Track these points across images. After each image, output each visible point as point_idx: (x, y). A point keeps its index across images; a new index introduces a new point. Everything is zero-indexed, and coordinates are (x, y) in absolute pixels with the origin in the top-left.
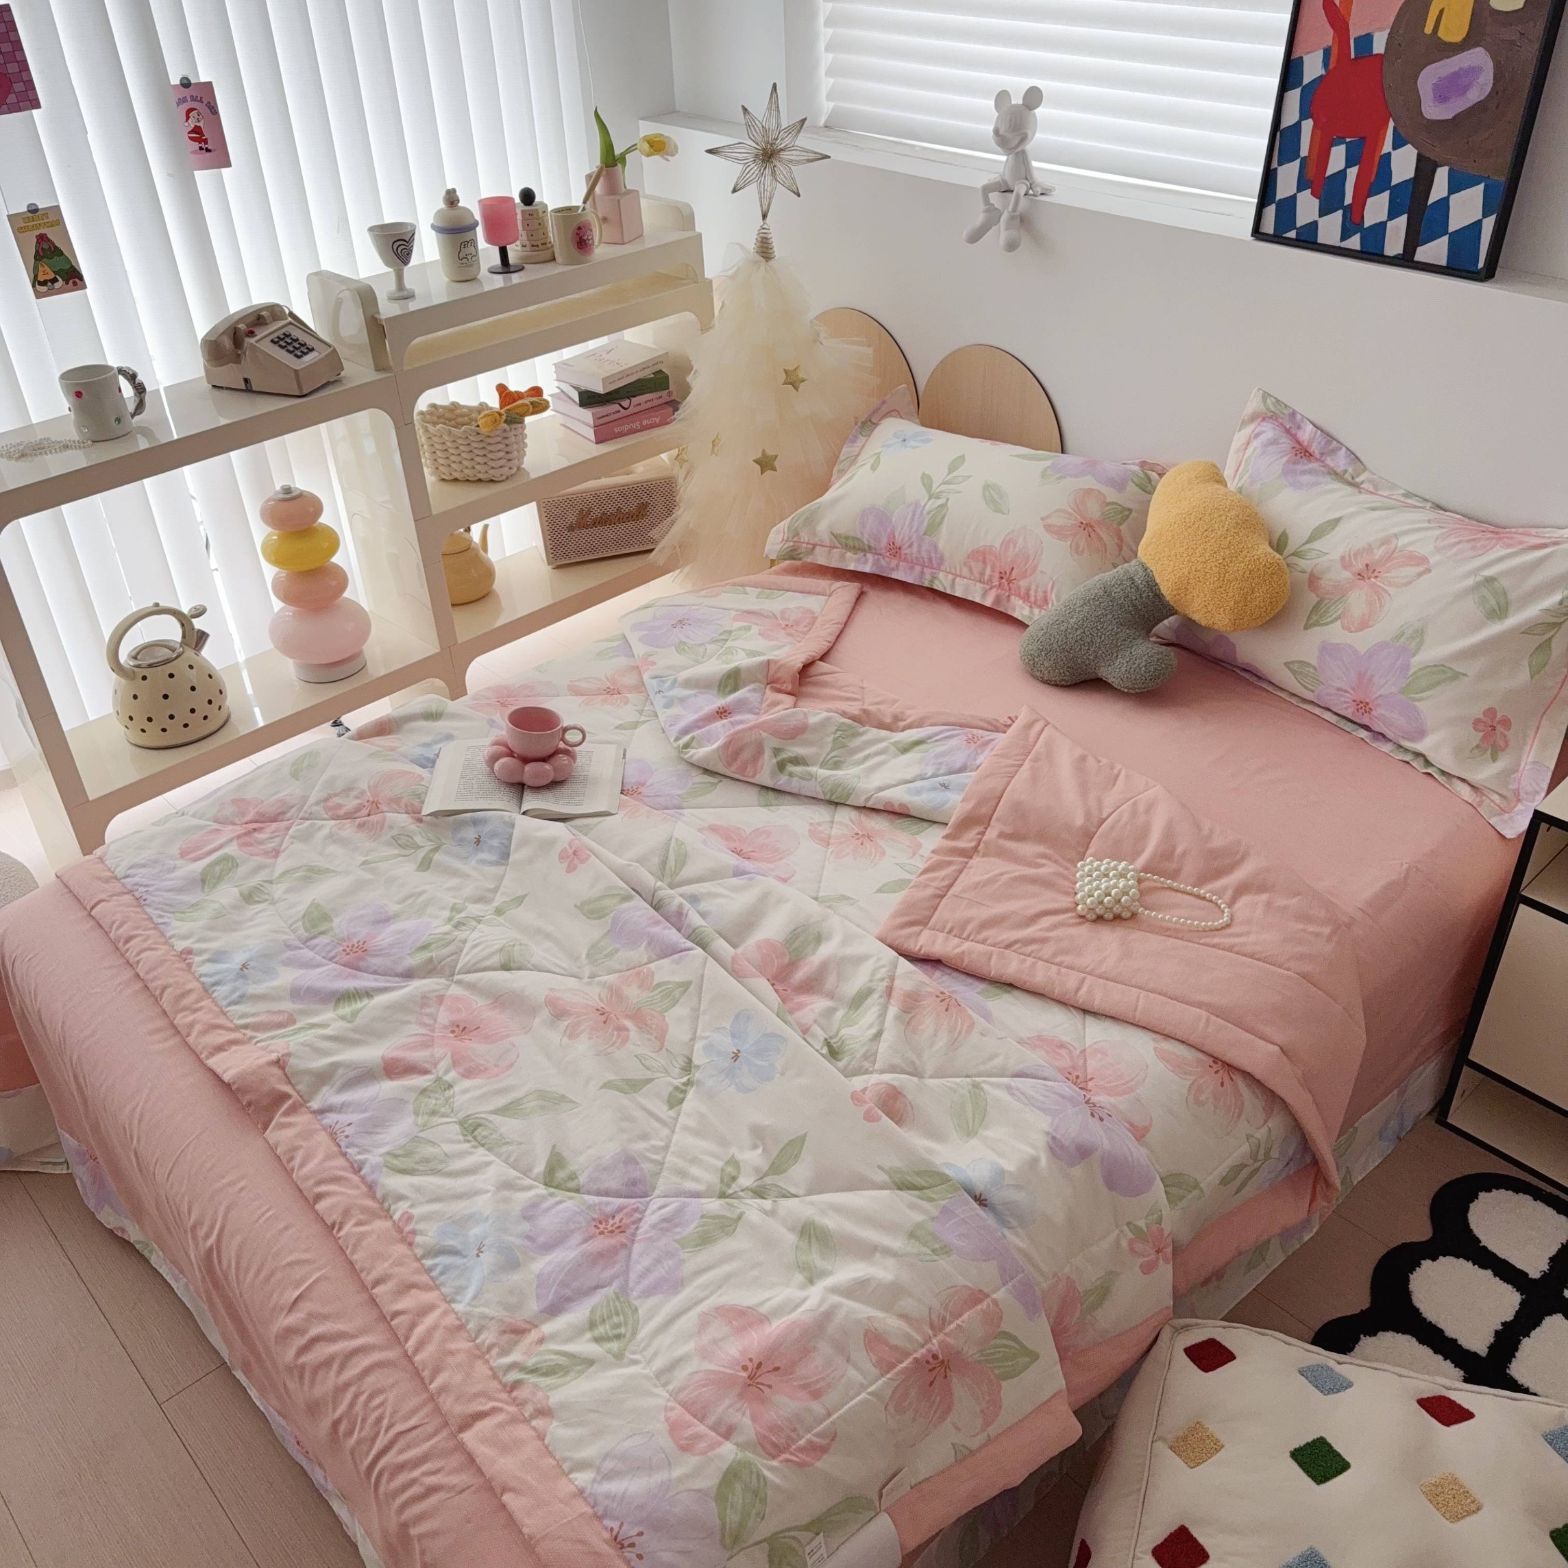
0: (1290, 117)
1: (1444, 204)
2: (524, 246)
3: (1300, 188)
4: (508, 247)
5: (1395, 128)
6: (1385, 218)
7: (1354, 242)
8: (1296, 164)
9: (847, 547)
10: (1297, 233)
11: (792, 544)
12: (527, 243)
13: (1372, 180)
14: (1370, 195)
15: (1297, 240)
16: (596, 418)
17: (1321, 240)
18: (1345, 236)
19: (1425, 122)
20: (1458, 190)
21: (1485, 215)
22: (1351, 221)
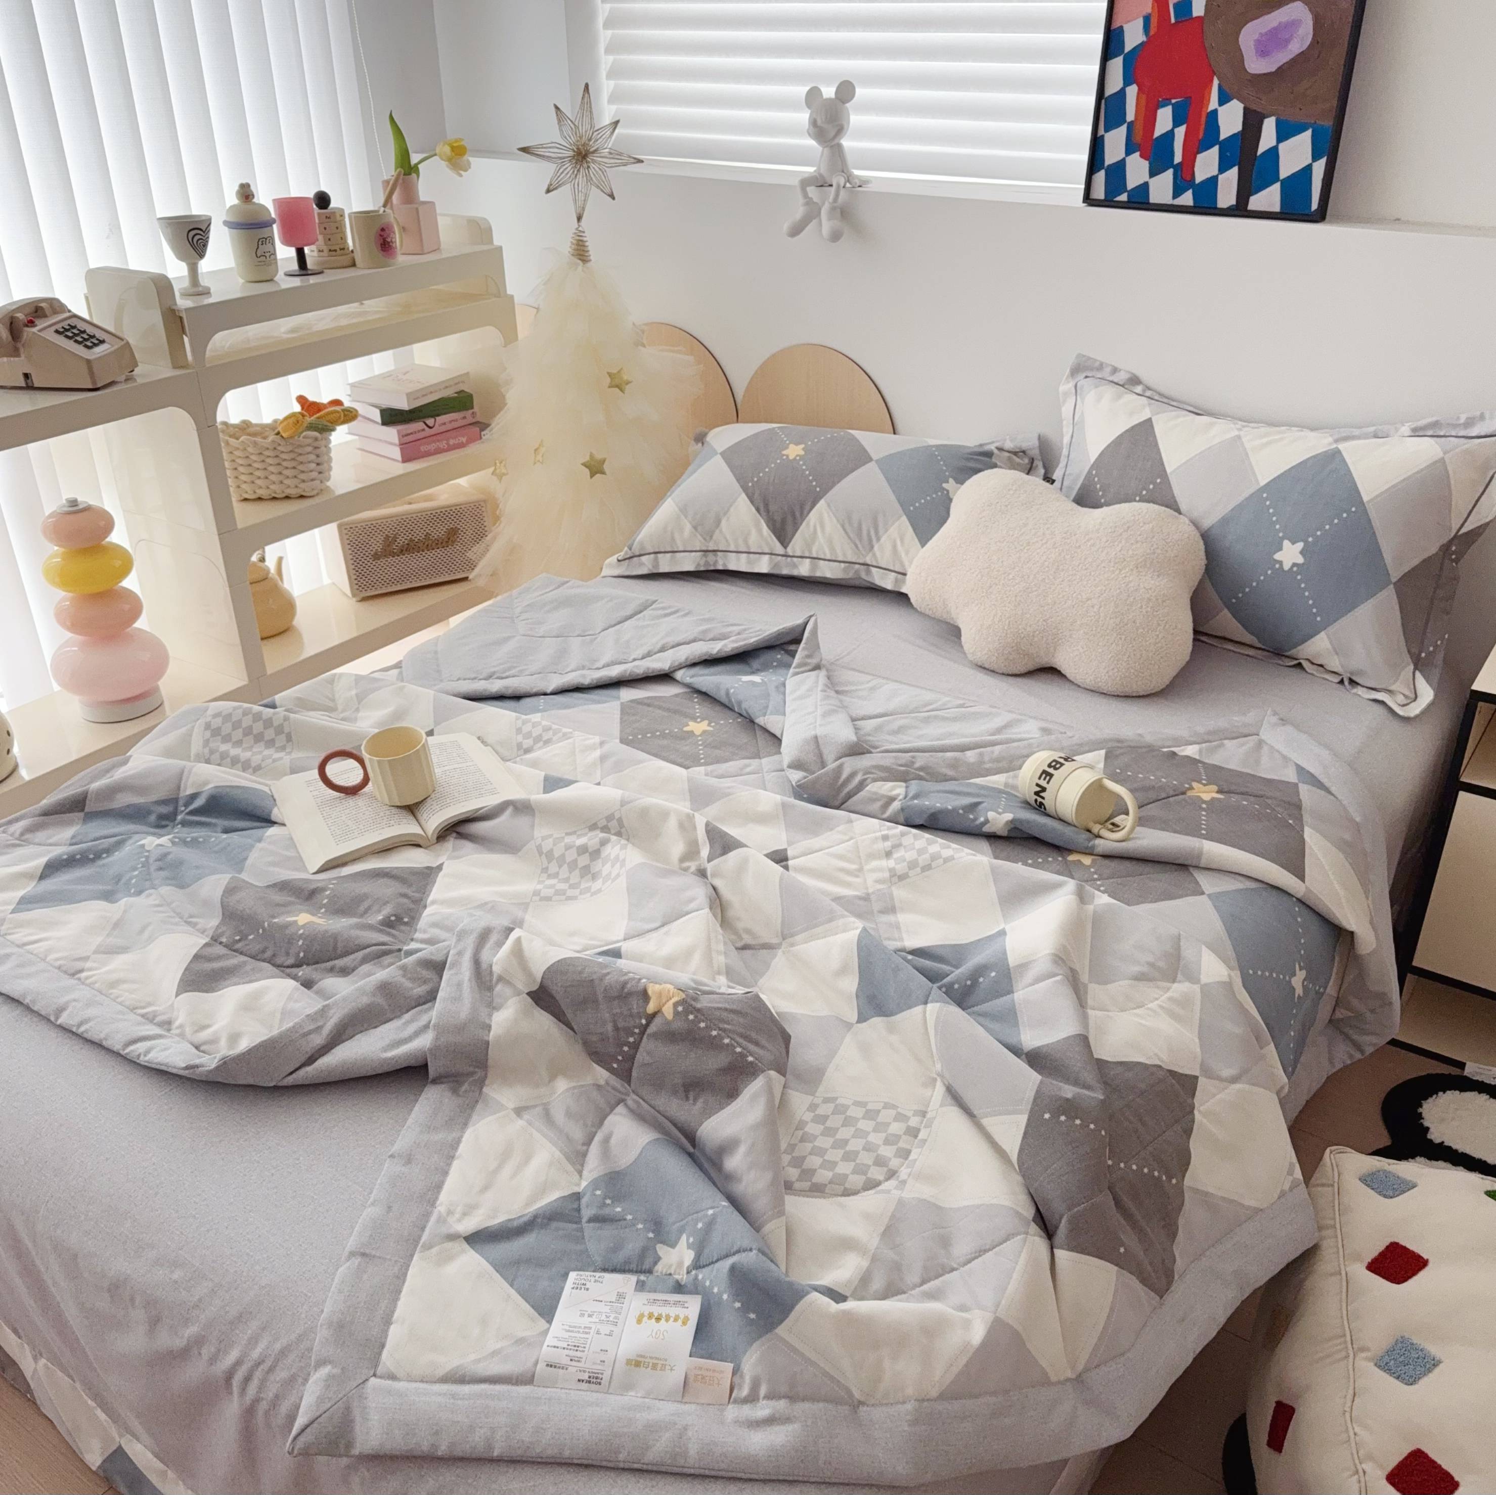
0: (1114, 84)
1: (1273, 153)
2: (320, 251)
3: (1129, 152)
4: (307, 250)
5: (1220, 87)
6: (1215, 172)
7: (1187, 199)
8: (1124, 128)
10: (1129, 196)
12: (325, 248)
13: (1200, 137)
14: (1199, 152)
15: (1128, 202)
16: (402, 436)
17: (1154, 198)
18: (1177, 192)
19: (1249, 78)
20: (1287, 138)
21: (1315, 158)
22: (1182, 178)
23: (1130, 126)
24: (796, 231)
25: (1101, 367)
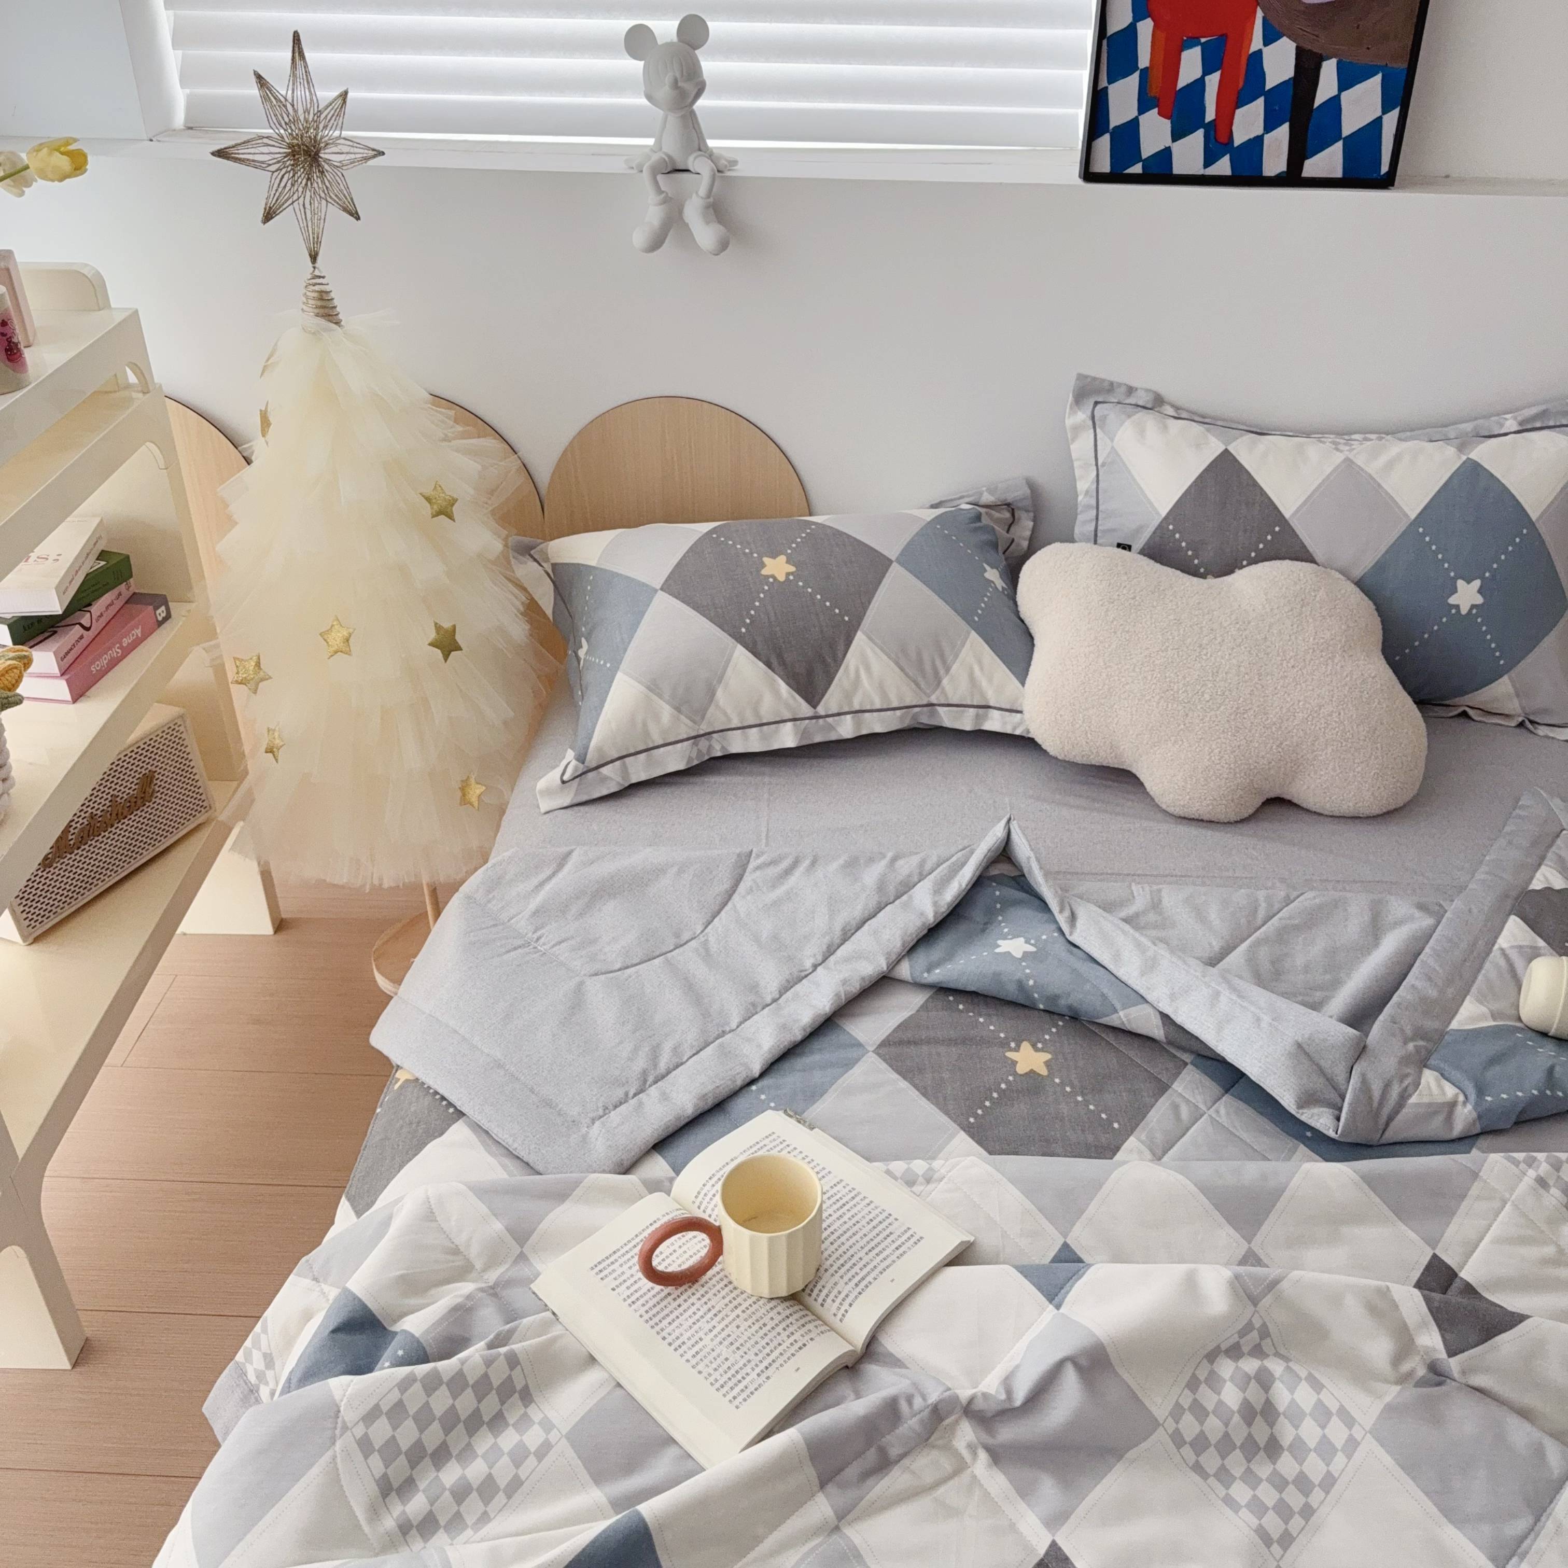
0: (1121, 17)
1: (1334, 104)
3: (1143, 109)
5: (1265, 20)
6: (1259, 130)
7: (1223, 167)
8: (1134, 79)
10: (1143, 167)
13: (1241, 84)
14: (1238, 106)
15: (1143, 174)
16: (61, 659)
17: (1179, 168)
18: (1210, 159)
19: (1303, 8)
20: (1351, 85)
21: (1386, 109)
22: (1216, 140)
23: (1144, 73)
24: (656, 244)
25: (1111, 387)
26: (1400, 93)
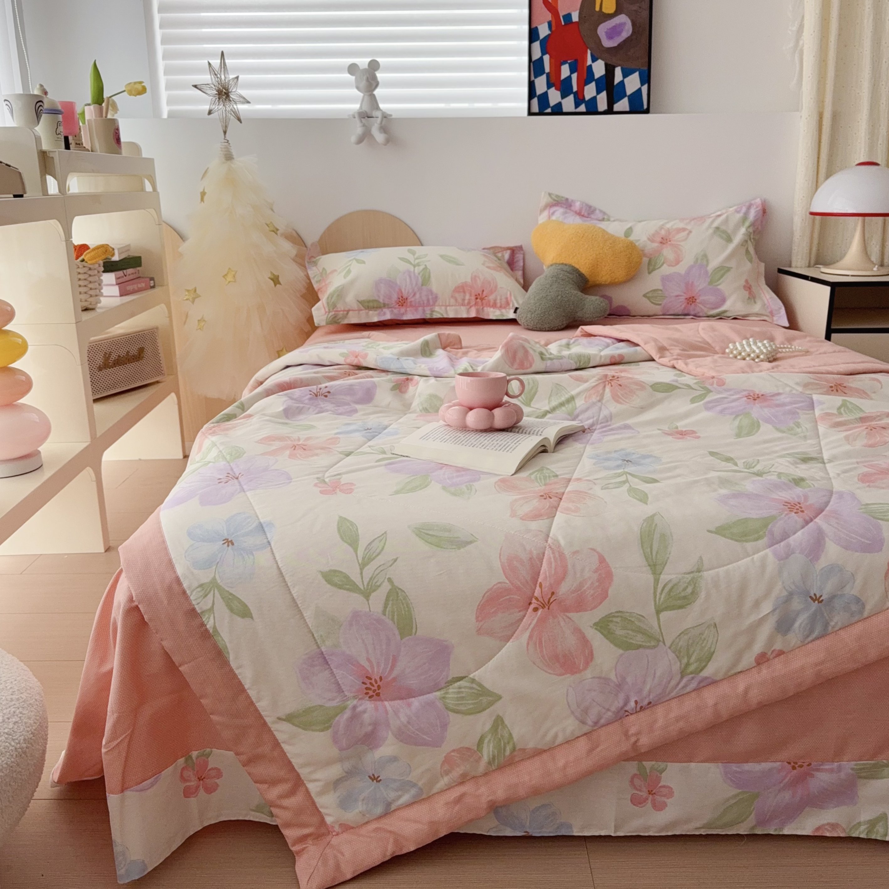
0: (537, 54)
1: (622, 83)
3: (549, 88)
7: (582, 108)
8: (544, 76)
9: (369, 308)
10: (552, 110)
11: (333, 313)
13: (585, 77)
14: (585, 85)
16: (117, 280)
18: (577, 106)
19: (605, 49)
20: (627, 76)
21: (642, 84)
22: (579, 99)
26: (646, 78)
